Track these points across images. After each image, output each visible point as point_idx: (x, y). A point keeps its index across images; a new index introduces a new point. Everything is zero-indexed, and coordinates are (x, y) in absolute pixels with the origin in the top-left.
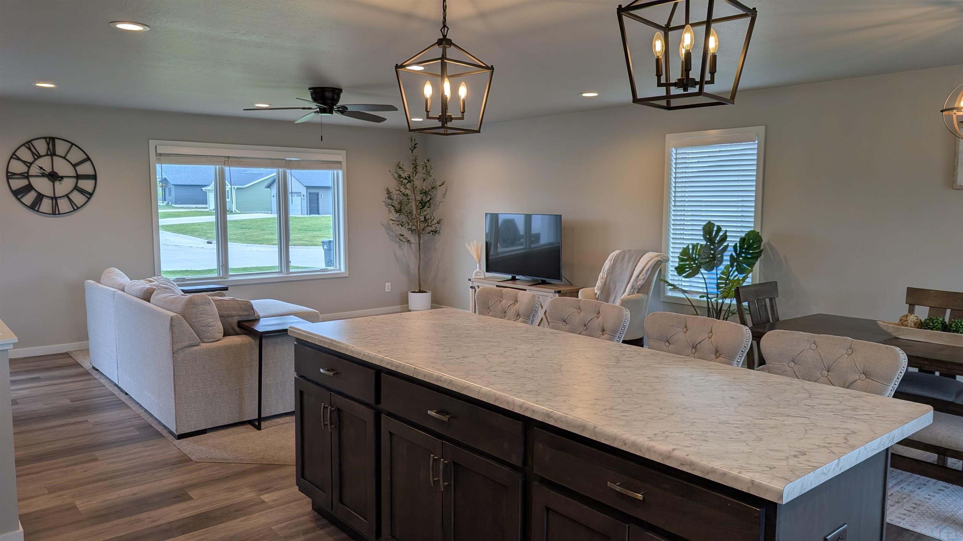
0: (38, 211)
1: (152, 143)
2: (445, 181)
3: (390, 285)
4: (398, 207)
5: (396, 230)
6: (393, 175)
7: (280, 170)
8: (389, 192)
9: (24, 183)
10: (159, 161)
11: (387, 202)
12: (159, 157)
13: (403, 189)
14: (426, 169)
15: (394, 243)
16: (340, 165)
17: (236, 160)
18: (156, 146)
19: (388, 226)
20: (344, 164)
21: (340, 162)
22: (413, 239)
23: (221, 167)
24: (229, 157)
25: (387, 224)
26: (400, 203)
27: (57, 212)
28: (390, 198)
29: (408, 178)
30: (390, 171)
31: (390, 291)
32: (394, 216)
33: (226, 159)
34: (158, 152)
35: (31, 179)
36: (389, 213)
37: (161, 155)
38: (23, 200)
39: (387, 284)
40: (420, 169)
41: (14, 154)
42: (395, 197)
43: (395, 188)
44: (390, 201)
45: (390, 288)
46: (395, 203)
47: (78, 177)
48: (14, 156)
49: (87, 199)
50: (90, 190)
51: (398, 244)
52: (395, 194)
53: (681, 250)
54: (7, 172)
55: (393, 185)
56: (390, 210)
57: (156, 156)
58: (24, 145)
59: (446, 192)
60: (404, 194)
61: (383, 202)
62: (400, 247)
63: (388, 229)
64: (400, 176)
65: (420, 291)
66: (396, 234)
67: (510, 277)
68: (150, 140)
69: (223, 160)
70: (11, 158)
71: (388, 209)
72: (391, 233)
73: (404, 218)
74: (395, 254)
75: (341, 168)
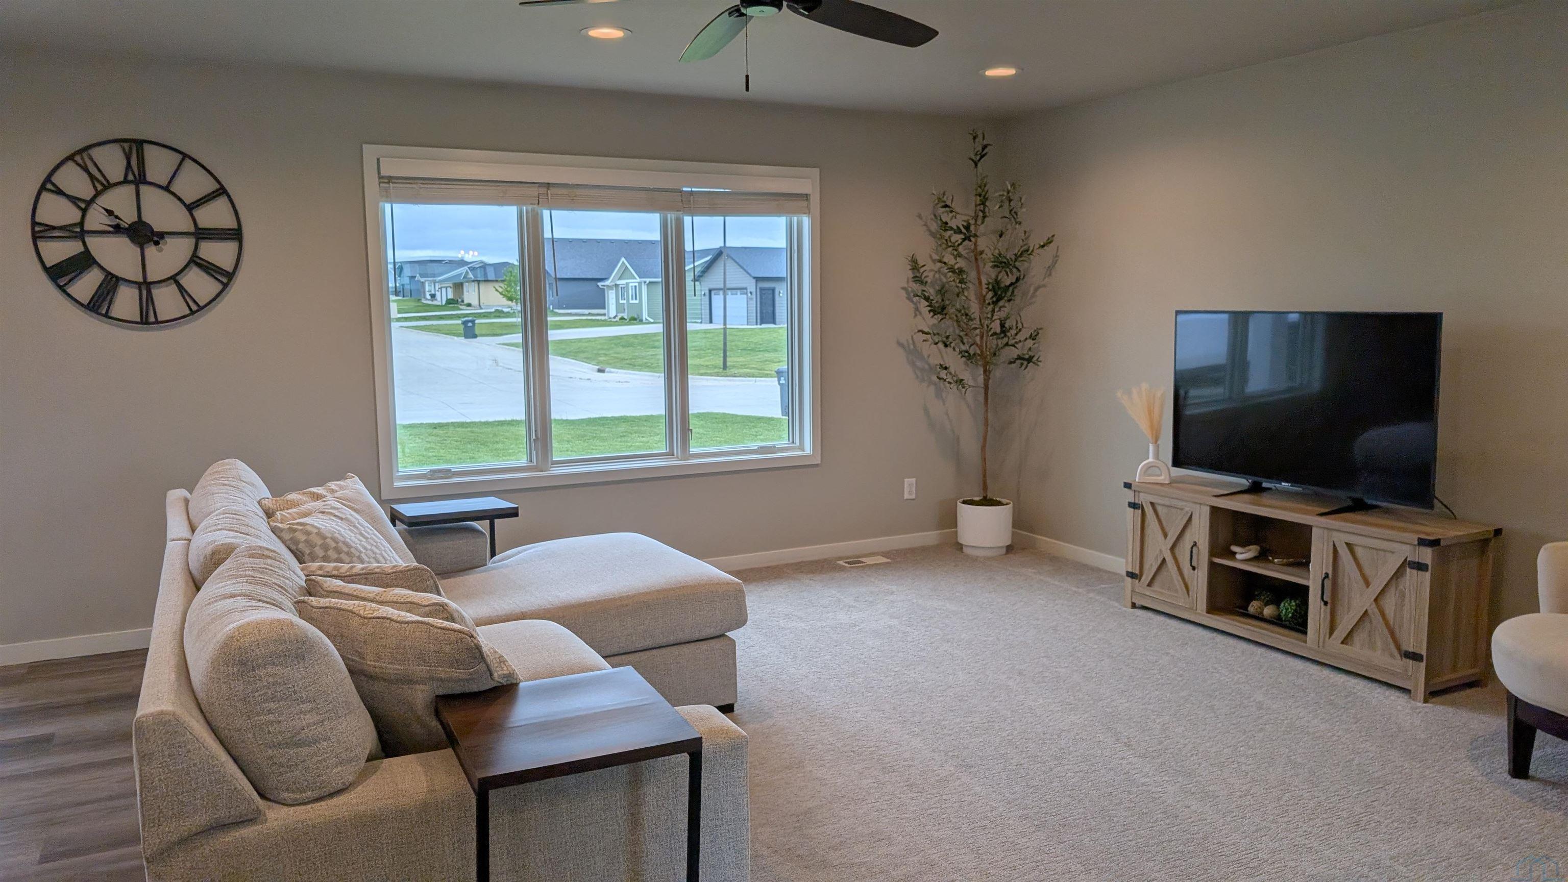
0: (106, 315)
1: (370, 152)
2: (1053, 236)
3: (914, 482)
4: (936, 299)
5: (929, 356)
6: (926, 225)
7: (669, 216)
8: (915, 265)
9: (71, 248)
10: (387, 197)
11: (910, 289)
12: (387, 185)
13: (949, 259)
14: (1010, 205)
15: (925, 384)
16: (805, 203)
17: (564, 191)
18: (378, 160)
19: (912, 347)
20: (815, 199)
21: (806, 197)
22: (972, 376)
23: (533, 210)
24: (548, 185)
25: (911, 342)
26: (942, 291)
27: (152, 319)
28: (918, 280)
29: (964, 230)
30: (920, 216)
31: (913, 497)
32: (928, 321)
33: (543, 190)
34: (383, 173)
35: (89, 240)
36: (916, 315)
37: (390, 179)
38: (73, 290)
39: (906, 480)
40: (993, 206)
41: (48, 179)
42: (929, 277)
43: (931, 257)
44: (917, 287)
45: (914, 489)
46: (931, 291)
47: (201, 234)
48: (48, 185)
49: (220, 287)
50: (228, 266)
51: (932, 388)
52: (930, 270)
54: (34, 223)
55: (925, 250)
56: (917, 309)
57: (380, 183)
58: (70, 158)
59: (1055, 263)
60: (952, 270)
61: (903, 288)
62: (939, 394)
63: (913, 353)
64: (945, 226)
65: (987, 502)
66: (929, 365)
67: (1246, 482)
68: (364, 145)
69: (534, 191)
70: (43, 188)
71: (912, 306)
72: (919, 364)
73: (949, 327)
74: (926, 410)
75: (807, 211)
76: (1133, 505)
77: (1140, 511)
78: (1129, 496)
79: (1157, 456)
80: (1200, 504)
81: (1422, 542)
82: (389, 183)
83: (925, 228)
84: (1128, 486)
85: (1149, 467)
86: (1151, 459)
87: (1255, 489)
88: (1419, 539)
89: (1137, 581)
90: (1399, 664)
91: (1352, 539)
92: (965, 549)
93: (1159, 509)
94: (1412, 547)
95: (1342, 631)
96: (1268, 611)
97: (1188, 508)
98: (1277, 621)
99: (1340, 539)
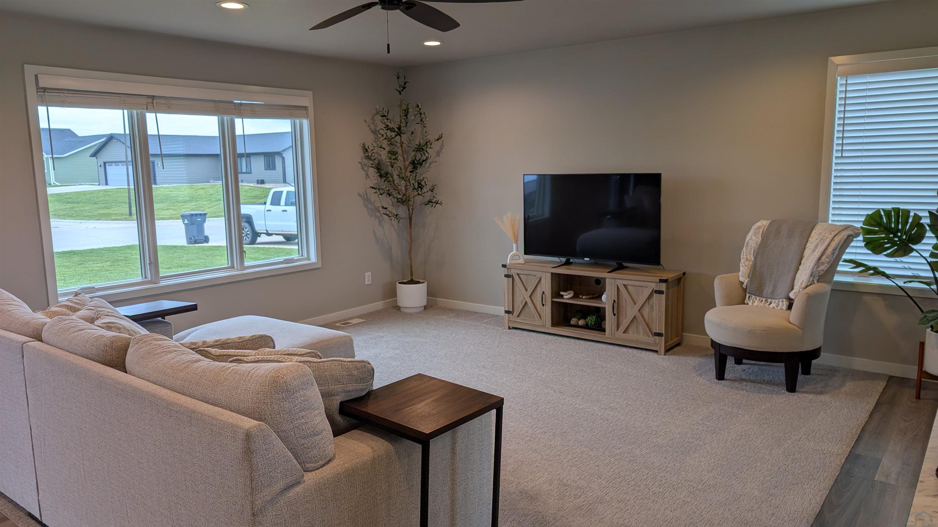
1: (30, 70)
2: (442, 134)
3: (370, 275)
5: (374, 201)
6: (369, 126)
7: (225, 118)
8: (365, 150)
10: (42, 101)
11: (363, 163)
12: (43, 93)
13: (386, 146)
15: (373, 218)
16: (305, 112)
17: (163, 101)
18: (36, 76)
19: (365, 196)
20: (311, 110)
21: (305, 108)
22: (402, 212)
23: (142, 113)
24: (153, 97)
25: (365, 194)
26: (379, 165)
28: (367, 157)
29: (397, 130)
30: (365, 121)
31: (370, 283)
32: (377, 182)
33: (150, 100)
34: (41, 85)
36: (366, 178)
37: (45, 90)
39: (366, 273)
43: (372, 144)
44: (369, 162)
45: (370, 279)
46: (375, 165)
51: (377, 220)
52: (374, 153)
53: (863, 219)
55: (370, 140)
56: (367, 175)
57: (37, 92)
59: (441, 149)
60: (388, 152)
61: (360, 163)
62: (380, 223)
63: (366, 199)
65: (412, 282)
66: (375, 207)
67: (564, 260)
68: (25, 65)
69: (144, 101)
71: (364, 172)
72: (370, 206)
74: (375, 233)
75: (307, 116)
76: (507, 276)
77: (511, 279)
78: (505, 271)
79: (517, 250)
80: (546, 272)
81: (661, 281)
82: (44, 92)
83: (368, 127)
84: (504, 266)
85: (514, 255)
86: (514, 252)
87: (568, 263)
88: (660, 279)
89: (511, 315)
90: (652, 339)
91: (626, 282)
92: (402, 309)
93: (522, 276)
94: (656, 284)
95: (623, 327)
96: (581, 322)
97: (539, 274)
98: (586, 327)
99: (620, 283)
